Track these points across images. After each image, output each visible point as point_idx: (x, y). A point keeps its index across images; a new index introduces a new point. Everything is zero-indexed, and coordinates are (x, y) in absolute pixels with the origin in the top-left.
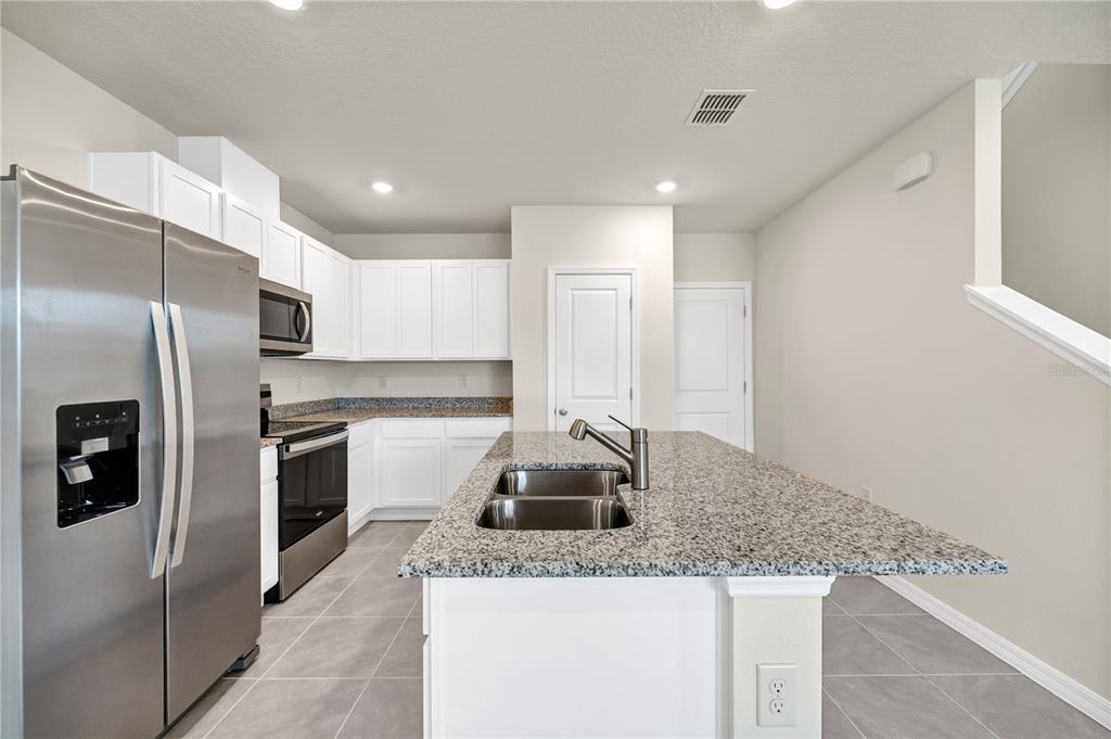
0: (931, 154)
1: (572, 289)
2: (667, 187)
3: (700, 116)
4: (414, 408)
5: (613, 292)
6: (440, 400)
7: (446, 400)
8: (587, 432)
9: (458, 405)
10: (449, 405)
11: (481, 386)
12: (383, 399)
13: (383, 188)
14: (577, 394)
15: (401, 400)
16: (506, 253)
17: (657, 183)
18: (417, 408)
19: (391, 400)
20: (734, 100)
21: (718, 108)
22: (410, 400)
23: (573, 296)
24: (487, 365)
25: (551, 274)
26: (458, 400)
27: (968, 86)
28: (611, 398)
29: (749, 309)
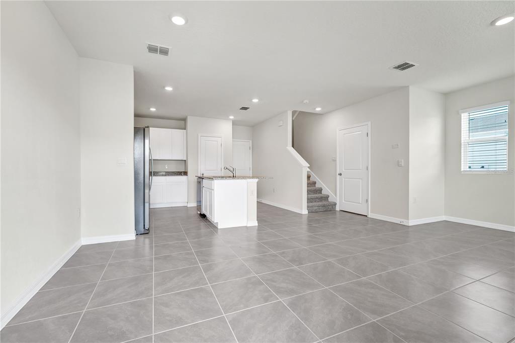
2: (232, 117)
3: (241, 109)
5: (216, 142)
8: (227, 168)
17: (229, 116)
25: (199, 136)
27: (287, 111)
28: (216, 170)
29: (251, 148)
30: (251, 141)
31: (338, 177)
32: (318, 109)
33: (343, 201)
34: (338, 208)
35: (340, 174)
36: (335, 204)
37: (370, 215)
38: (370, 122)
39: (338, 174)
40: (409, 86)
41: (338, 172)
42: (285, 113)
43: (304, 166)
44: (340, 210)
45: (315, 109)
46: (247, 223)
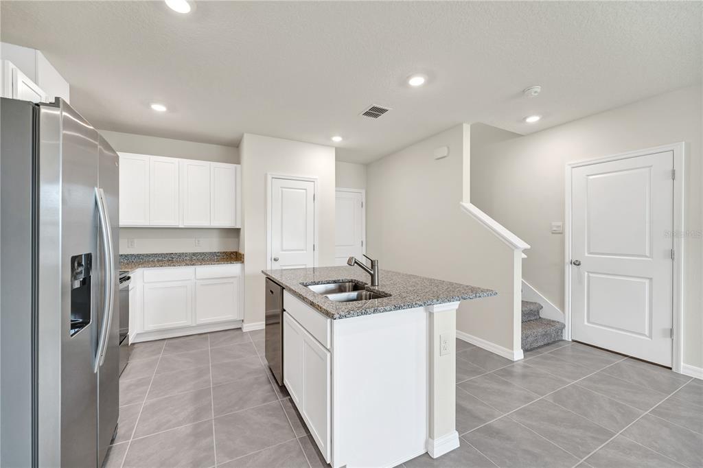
0: (448, 148)
1: (281, 187)
2: (337, 139)
3: (367, 114)
4: (158, 261)
5: (304, 191)
6: (180, 255)
7: (185, 255)
8: (356, 262)
9: (195, 258)
10: (188, 258)
11: (213, 245)
12: (132, 255)
13: (159, 108)
14: (284, 249)
15: (148, 256)
16: (237, 161)
17: (332, 136)
18: (162, 261)
19: (138, 256)
20: (383, 111)
21: (375, 112)
22: (155, 255)
23: (282, 192)
24: (215, 231)
25: (269, 177)
26: (194, 254)
27: (461, 125)
28: (302, 250)
29: (364, 204)
30: (363, 192)
31: (569, 267)
32: (533, 119)
33: (586, 323)
34: (568, 337)
35: (577, 264)
36: (564, 326)
38: (682, 144)
39: (567, 261)
41: (569, 257)
42: (458, 127)
43: (516, 247)
44: (574, 341)
45: (525, 119)
46: (427, 443)
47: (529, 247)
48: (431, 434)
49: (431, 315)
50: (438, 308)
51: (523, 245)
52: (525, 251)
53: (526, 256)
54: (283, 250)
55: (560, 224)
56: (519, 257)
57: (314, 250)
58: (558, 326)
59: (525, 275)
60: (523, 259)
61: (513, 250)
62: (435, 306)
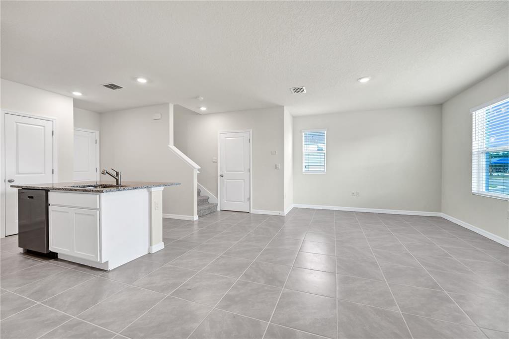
0: (161, 114)
1: (16, 122)
2: (77, 94)
3: (107, 86)
5: (43, 127)
8: (107, 173)
14: (19, 172)
17: (74, 91)
20: (119, 87)
21: (113, 87)
23: (17, 126)
25: (2, 113)
27: (168, 104)
28: (41, 173)
29: (98, 142)
30: (98, 133)
31: (219, 178)
32: (203, 109)
33: (225, 201)
34: (219, 209)
35: (222, 176)
36: (217, 205)
37: (253, 211)
38: (251, 130)
39: (219, 175)
40: (283, 106)
41: (219, 174)
42: (166, 105)
43: (195, 168)
44: (221, 210)
45: (200, 108)
46: (149, 249)
47: (200, 168)
48: (151, 244)
49: (150, 193)
50: (153, 189)
51: (197, 167)
52: (199, 170)
53: (199, 172)
54: (18, 174)
55: (216, 158)
56: (196, 172)
57: (53, 173)
58: (215, 205)
59: (199, 181)
60: (198, 174)
61: (193, 169)
62: (152, 188)
